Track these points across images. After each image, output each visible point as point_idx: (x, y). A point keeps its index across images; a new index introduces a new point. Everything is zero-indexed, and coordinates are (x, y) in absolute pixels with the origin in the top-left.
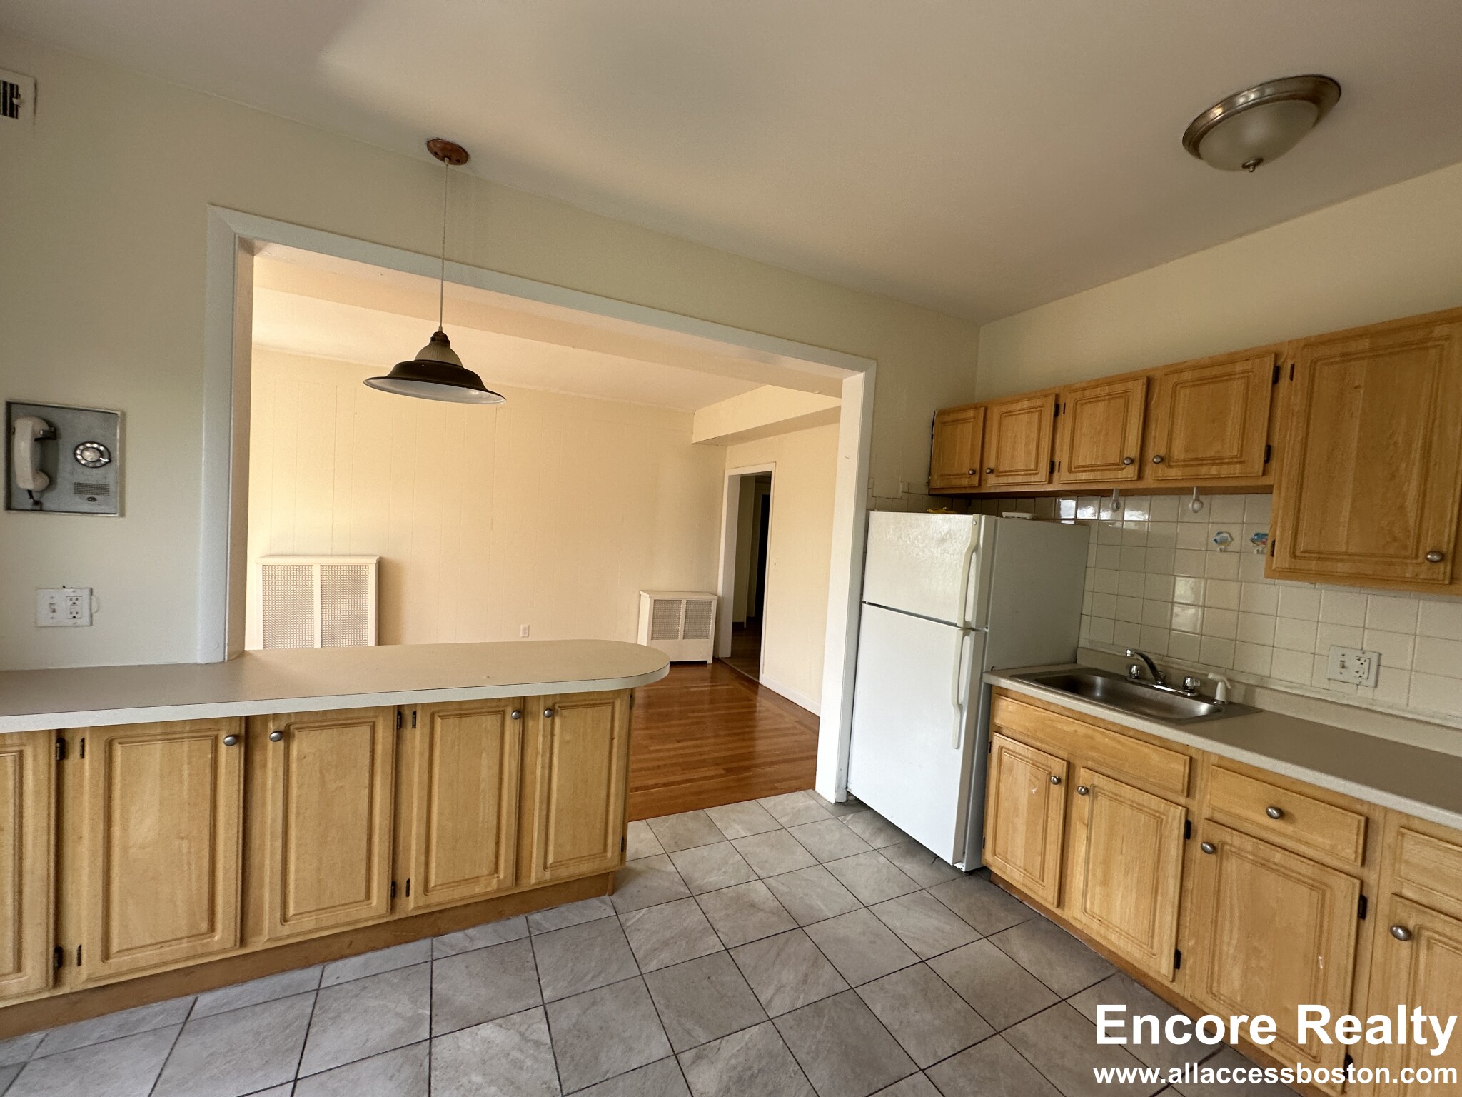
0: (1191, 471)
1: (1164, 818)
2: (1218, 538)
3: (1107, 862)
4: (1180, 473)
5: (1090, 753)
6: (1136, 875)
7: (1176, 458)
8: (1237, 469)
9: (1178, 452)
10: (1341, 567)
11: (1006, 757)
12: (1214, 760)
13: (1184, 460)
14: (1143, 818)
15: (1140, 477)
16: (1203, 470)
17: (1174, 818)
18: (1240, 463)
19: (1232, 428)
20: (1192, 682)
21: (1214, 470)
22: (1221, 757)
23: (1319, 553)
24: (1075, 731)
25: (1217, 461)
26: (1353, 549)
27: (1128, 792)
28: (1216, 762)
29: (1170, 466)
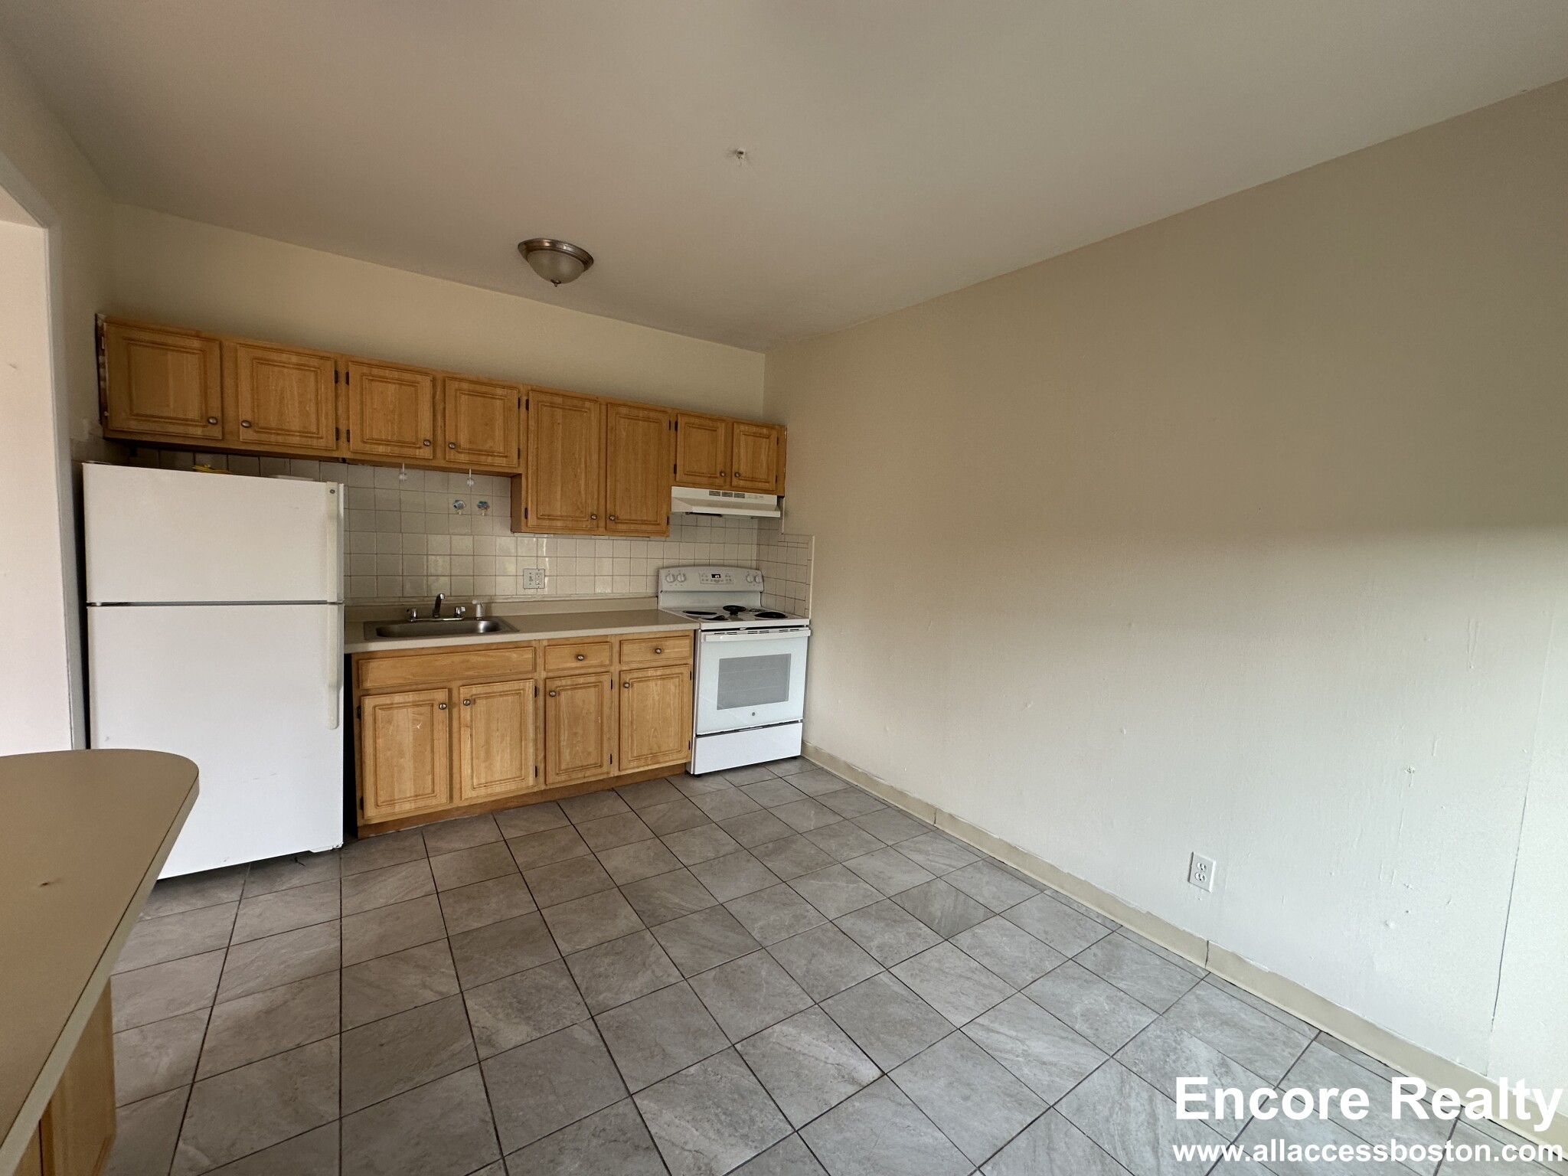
0: (474, 458)
1: (522, 691)
2: (456, 504)
3: (488, 742)
4: (467, 458)
5: (467, 673)
6: (508, 738)
7: (462, 446)
8: (503, 461)
9: (463, 441)
10: (559, 524)
11: (379, 712)
12: (545, 643)
13: (469, 449)
14: (510, 698)
15: (434, 457)
16: (483, 458)
17: (529, 688)
18: (506, 457)
19: (499, 433)
20: (461, 610)
21: (490, 460)
22: (549, 640)
23: (549, 516)
24: (453, 662)
25: (490, 453)
26: (564, 514)
27: (498, 687)
28: (547, 644)
29: (459, 452)
